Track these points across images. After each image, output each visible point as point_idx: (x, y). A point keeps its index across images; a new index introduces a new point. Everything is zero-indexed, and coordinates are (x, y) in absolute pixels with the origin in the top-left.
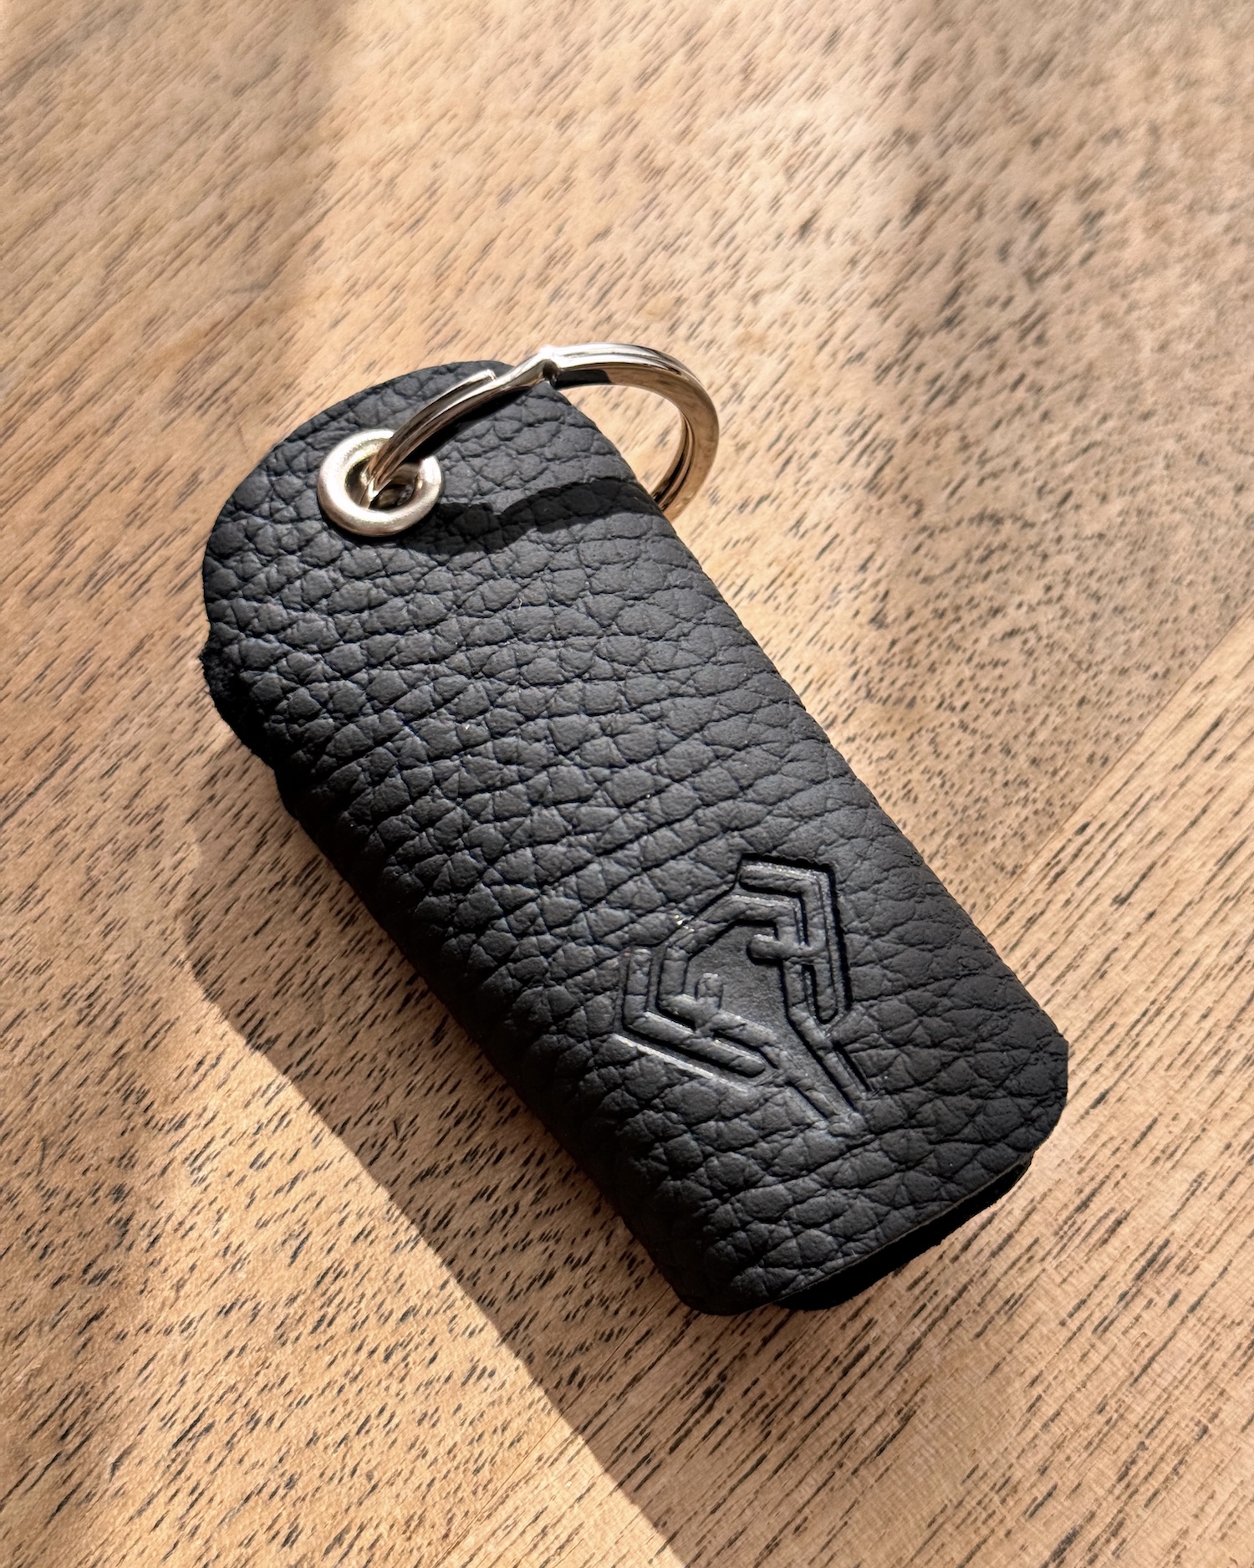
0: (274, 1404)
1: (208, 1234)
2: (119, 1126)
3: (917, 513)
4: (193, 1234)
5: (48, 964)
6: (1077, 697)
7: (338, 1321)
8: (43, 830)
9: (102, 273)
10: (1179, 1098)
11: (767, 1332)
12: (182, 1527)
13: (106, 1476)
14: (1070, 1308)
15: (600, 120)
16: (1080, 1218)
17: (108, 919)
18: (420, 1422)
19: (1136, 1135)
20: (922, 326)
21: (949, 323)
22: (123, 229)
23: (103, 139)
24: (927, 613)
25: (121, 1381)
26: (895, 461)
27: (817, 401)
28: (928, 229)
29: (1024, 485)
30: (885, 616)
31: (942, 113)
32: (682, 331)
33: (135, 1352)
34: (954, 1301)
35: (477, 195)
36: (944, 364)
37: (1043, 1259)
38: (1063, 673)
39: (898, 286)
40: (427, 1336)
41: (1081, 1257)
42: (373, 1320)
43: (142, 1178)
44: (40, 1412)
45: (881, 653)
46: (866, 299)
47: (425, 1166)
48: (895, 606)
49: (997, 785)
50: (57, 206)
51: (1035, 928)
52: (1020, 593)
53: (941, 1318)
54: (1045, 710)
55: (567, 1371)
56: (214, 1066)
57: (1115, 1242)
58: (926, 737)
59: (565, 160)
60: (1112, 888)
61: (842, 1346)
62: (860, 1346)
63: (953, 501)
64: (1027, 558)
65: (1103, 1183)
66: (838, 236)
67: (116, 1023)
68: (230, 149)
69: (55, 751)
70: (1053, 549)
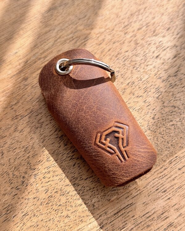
0: (38, 214)
1: (35, 186)
2: (26, 167)
3: (163, 103)
4: (33, 186)
5: (22, 141)
6: (180, 137)
7: (50, 204)
8: (26, 122)
9: (54, 42)
10: (181, 201)
11: (111, 221)
12: (21, 228)
13: (12, 218)
14: (156, 229)
15: (131, 34)
16: (161, 216)
17: (32, 137)
18: (58, 222)
19: (173, 205)
20: (171, 75)
21: (175, 76)
22: (58, 36)
23: (58, 22)
24: (161, 119)
25: (17, 205)
26: (162, 95)
27: (153, 83)
28: (176, 61)
29: (180, 103)
30: (155, 118)
31: (182, 43)
32: (135, 68)
33: (20, 201)
34: (139, 223)
35: (110, 42)
36: (173, 82)
37: (154, 220)
38: (179, 133)
39: (169, 68)
40: (62, 209)
41: (160, 221)
42: (55, 205)
43: (28, 176)
44: (5, 206)
45: (153, 123)
46: (164, 69)
47: (68, 184)
48: (157, 117)
49: (165, 147)
50: (50, 31)
51: (165, 170)
52: (176, 119)
53: (137, 225)
54: (175, 138)
55: (80, 220)
56: (41, 162)
57: (166, 220)
58: (156, 137)
59: (124, 39)
60: (179, 167)
61: (121, 226)
62: (124, 227)
63: (169, 103)
64: (178, 114)
65: (166, 211)
66: (162, 59)
67: (29, 153)
68: (76, 28)
69: (30, 111)
70: (182, 113)
